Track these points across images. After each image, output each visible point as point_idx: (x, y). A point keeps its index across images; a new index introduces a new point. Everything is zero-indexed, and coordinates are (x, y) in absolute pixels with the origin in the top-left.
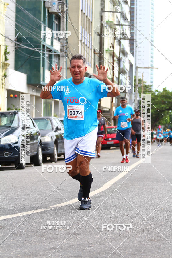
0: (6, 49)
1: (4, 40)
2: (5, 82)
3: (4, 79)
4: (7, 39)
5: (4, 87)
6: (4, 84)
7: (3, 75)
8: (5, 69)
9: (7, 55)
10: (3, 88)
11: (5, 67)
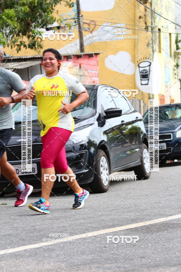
0: (177, 37)
1: (174, 28)
2: (177, 73)
3: (176, 69)
4: (178, 27)
5: (177, 78)
6: (177, 74)
7: (176, 65)
8: (177, 58)
9: (178, 44)
10: (175, 78)
11: (177, 56)
